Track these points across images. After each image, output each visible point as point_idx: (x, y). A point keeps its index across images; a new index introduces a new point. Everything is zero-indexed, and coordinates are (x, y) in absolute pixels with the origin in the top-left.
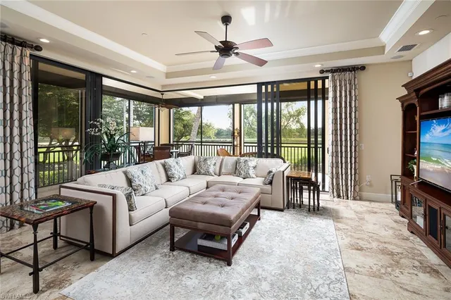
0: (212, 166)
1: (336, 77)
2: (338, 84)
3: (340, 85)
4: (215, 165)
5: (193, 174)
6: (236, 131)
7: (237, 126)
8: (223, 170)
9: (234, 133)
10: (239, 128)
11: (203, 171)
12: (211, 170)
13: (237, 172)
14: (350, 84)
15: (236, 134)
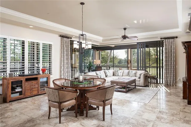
0: (120, 73)
1: (166, 41)
2: (167, 44)
3: (168, 44)
4: (121, 73)
5: (113, 76)
6: (129, 61)
7: (129, 58)
8: (124, 75)
9: (128, 62)
10: (130, 59)
11: (116, 75)
12: (120, 74)
13: (129, 75)
14: (172, 43)
15: (129, 62)
